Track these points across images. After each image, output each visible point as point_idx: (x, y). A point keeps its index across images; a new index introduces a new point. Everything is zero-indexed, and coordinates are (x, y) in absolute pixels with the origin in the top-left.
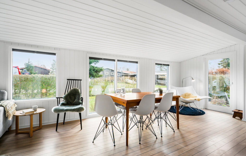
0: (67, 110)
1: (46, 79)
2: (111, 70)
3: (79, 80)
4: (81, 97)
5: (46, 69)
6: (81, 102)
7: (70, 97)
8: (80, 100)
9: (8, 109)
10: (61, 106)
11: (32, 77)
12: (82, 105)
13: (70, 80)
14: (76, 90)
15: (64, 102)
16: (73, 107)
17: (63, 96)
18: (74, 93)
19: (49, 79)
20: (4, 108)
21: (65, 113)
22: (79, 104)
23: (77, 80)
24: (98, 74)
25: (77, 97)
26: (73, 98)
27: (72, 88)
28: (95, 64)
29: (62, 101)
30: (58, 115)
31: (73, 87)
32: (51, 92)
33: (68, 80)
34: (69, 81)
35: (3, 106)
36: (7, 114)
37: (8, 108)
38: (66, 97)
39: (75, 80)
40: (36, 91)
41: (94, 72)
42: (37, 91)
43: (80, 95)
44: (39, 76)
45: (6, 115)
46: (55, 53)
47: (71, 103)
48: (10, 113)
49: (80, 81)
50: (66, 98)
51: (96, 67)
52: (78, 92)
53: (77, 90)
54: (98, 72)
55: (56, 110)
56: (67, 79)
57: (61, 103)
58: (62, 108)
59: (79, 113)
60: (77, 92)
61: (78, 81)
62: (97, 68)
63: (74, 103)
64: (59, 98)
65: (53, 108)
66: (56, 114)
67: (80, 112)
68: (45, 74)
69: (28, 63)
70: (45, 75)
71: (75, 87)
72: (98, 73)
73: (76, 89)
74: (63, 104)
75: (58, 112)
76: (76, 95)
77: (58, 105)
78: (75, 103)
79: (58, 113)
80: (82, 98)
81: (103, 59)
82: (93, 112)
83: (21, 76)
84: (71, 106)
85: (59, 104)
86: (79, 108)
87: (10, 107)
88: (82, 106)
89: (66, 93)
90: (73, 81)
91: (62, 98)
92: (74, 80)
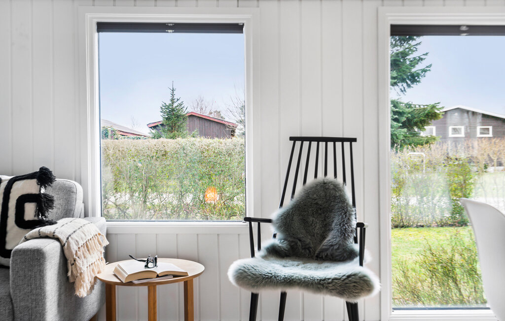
0: (290, 282)
1: (219, 153)
2: (484, 116)
3: (343, 140)
4: (354, 223)
5: (224, 125)
6: (356, 247)
7: (304, 221)
8: (352, 240)
9: (74, 252)
10: (265, 257)
11: (178, 146)
12: (361, 264)
13: (303, 139)
14: (332, 187)
15: (277, 242)
16: (316, 269)
17: (275, 213)
18: (320, 202)
19: (230, 155)
20: (62, 246)
21: (283, 296)
22: (347, 256)
23: (334, 140)
24: (415, 135)
25: (336, 220)
26: (318, 228)
27: (311, 179)
28: (403, 91)
29: (271, 236)
30: (254, 298)
31: (316, 176)
32: (235, 203)
33: (294, 139)
34: (298, 143)
35: (58, 239)
36: (72, 272)
37: (74, 247)
38: (285, 218)
39: (326, 140)
40: (191, 196)
41: (400, 127)
42: (194, 199)
43: (350, 215)
44: (198, 144)
45: (69, 274)
46: (240, 22)
47: (306, 247)
48: (80, 269)
49: (347, 144)
50: (286, 223)
51: (409, 106)
52: (342, 199)
53: (336, 187)
54: (416, 124)
55: (246, 278)
56: (291, 139)
57: (266, 243)
58: (267, 270)
59: (348, 304)
60: (335, 197)
61: (339, 144)
62: (410, 110)
63: (322, 251)
64: (259, 221)
65: (232, 263)
66: (246, 294)
67: (352, 301)
68: (217, 137)
69: (170, 105)
70: (216, 139)
71: (326, 174)
72: (416, 129)
73: (331, 182)
74: (274, 252)
75: (253, 286)
76: (331, 211)
77: (253, 255)
78: (329, 252)
79: (255, 291)
80: (360, 225)
81: (464, 28)
82: (412, 306)
83: (148, 143)
84: (309, 265)
85: (256, 248)
86: (349, 276)
87: (81, 243)
88: (365, 270)
89: (288, 202)
90: (314, 144)
91: (269, 221)
92: (318, 140)
